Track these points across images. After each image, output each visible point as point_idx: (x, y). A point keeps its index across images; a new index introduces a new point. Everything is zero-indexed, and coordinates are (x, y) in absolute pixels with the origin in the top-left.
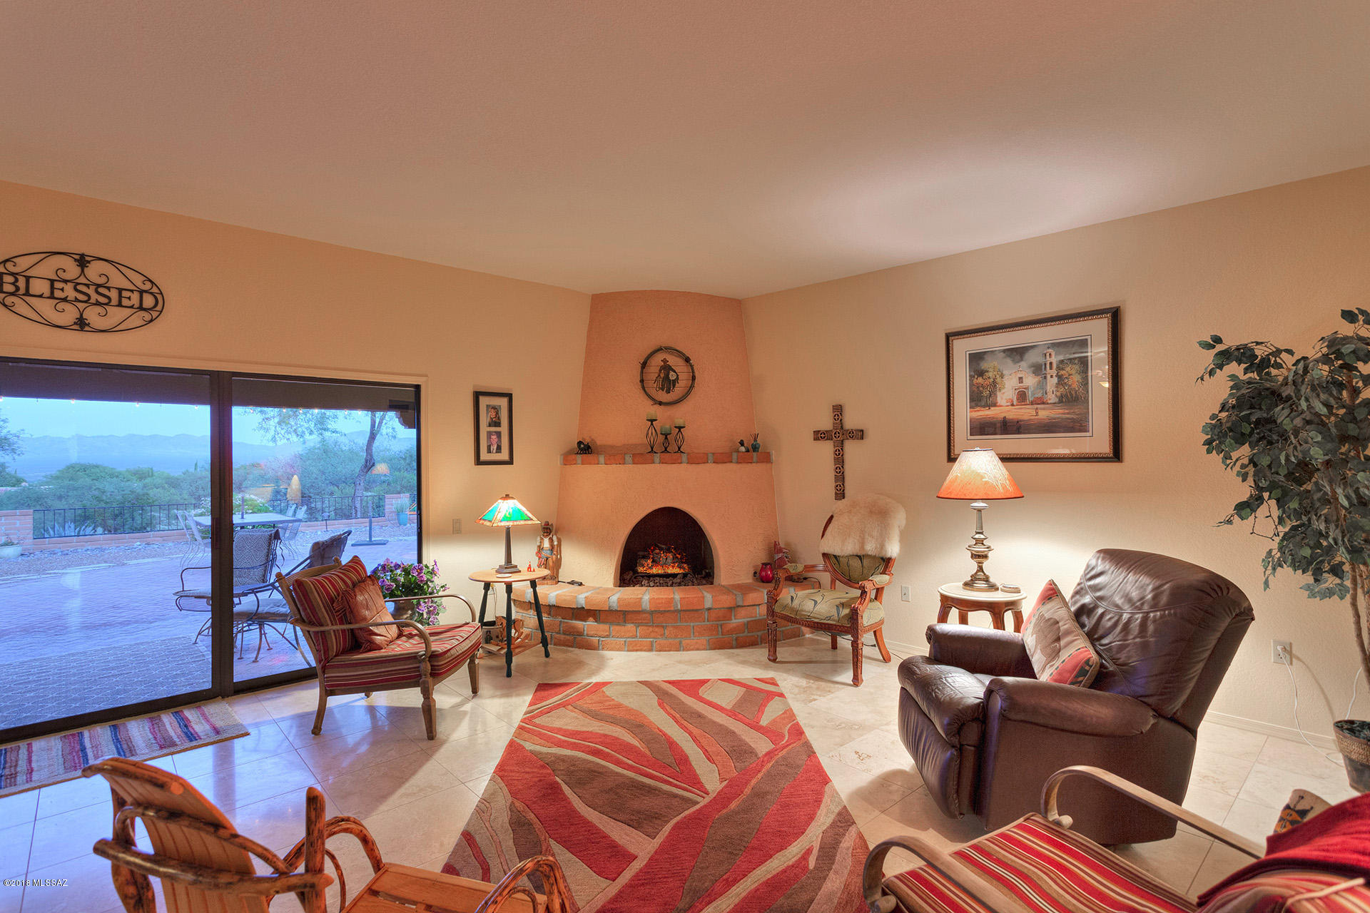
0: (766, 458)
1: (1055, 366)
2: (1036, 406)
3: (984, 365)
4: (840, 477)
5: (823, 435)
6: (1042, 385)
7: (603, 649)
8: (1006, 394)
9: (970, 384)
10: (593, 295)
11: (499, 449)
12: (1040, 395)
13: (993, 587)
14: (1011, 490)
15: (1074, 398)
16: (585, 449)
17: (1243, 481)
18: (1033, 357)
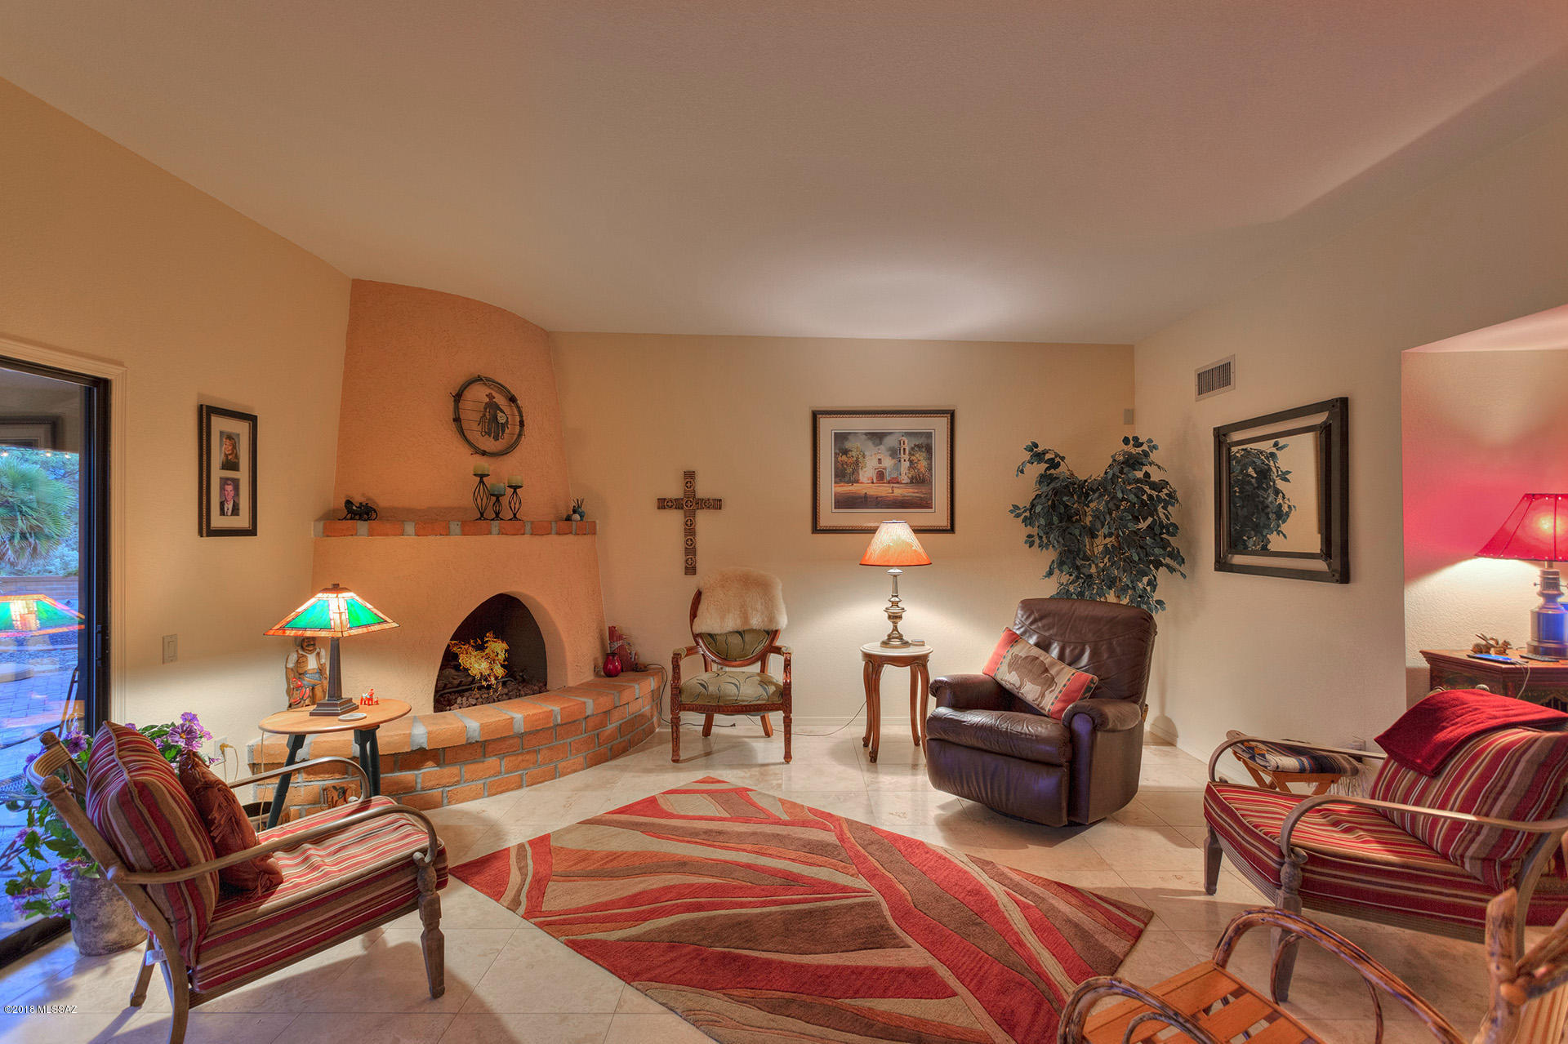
0: (589, 529)
1: (907, 452)
2: (892, 485)
3: (848, 445)
4: (690, 550)
5: (670, 504)
6: (897, 467)
7: (449, 803)
8: (867, 473)
9: (835, 460)
10: (353, 280)
11: (236, 511)
12: (895, 476)
13: (906, 644)
14: (924, 558)
15: (921, 480)
16: (360, 512)
17: (1030, 547)
18: (890, 442)
